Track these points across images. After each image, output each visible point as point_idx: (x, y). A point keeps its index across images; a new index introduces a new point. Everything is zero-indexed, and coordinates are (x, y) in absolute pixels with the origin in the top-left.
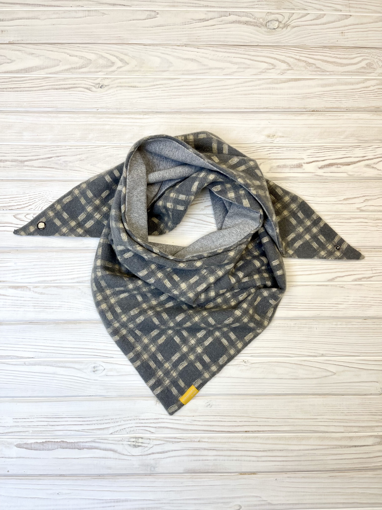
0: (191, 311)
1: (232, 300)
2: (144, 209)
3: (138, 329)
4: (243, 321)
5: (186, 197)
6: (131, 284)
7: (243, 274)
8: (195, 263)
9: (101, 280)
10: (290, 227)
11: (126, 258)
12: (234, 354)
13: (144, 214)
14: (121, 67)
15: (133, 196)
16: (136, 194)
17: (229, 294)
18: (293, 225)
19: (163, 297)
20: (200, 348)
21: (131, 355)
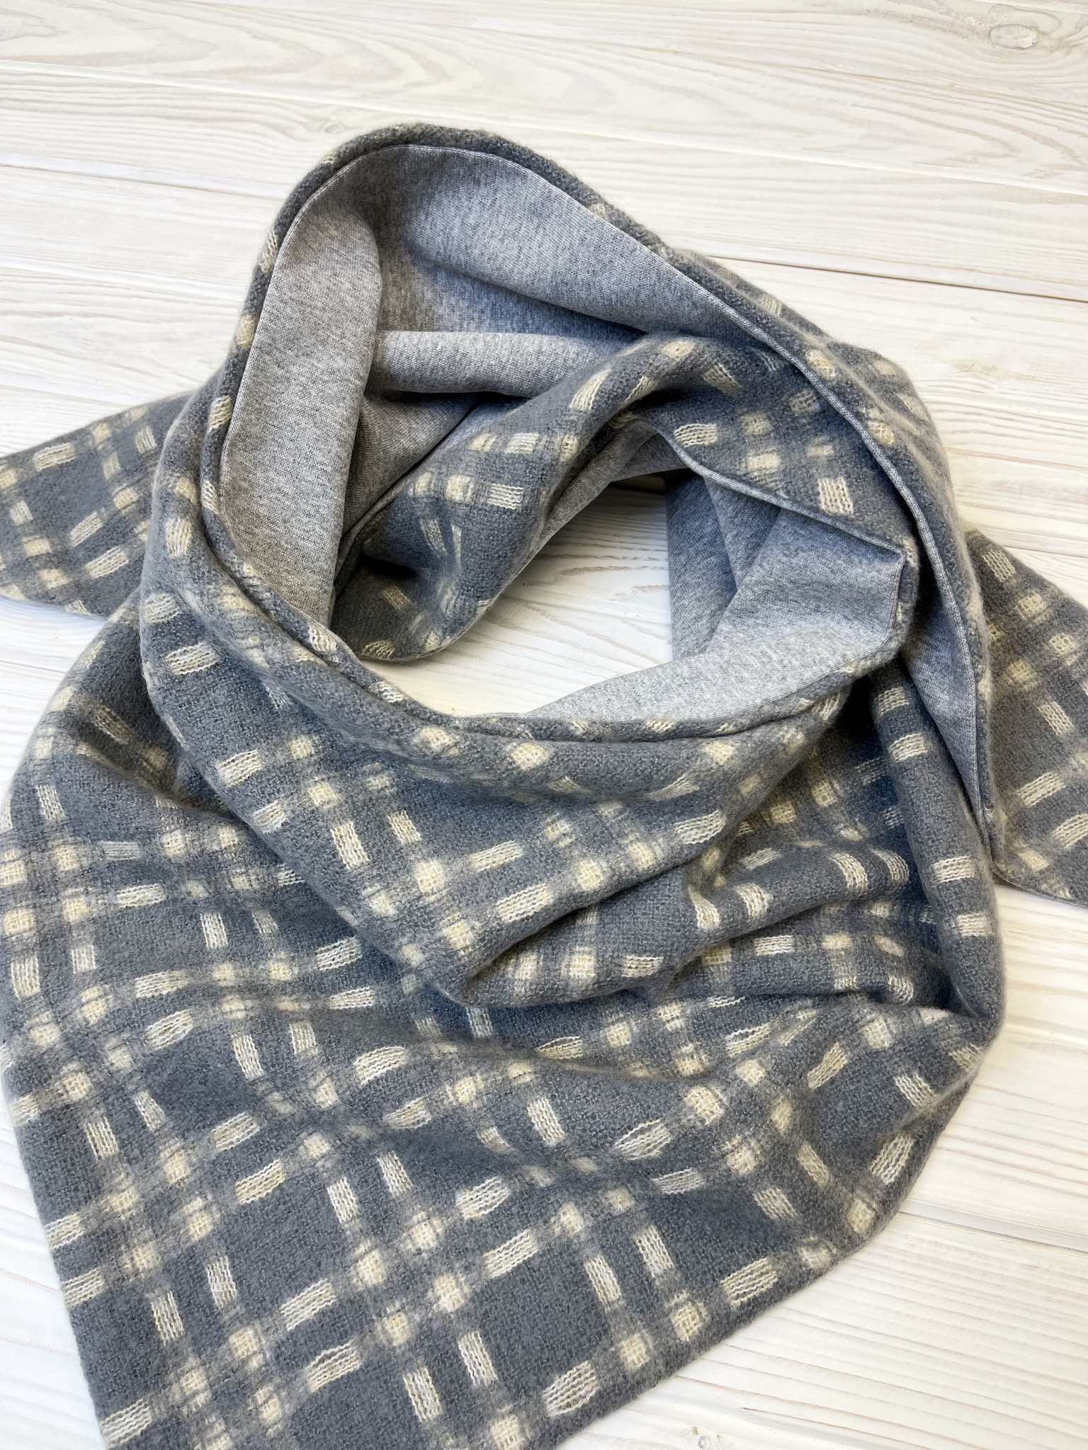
0: (450, 1049)
1: (689, 1048)
2: (329, 469)
3: (149, 1087)
4: (730, 1160)
5: (540, 440)
6: (178, 832)
7: (767, 897)
8: (509, 747)
9: (41, 783)
10: (1037, 743)
11: (177, 672)
12: (643, 1368)
13: (325, 494)
14: (420, 84)
15: (288, 379)
16: (302, 379)
17: (677, 1013)
18: (1053, 736)
19: (333, 952)
20: (458, 1284)
21: (72, 1226)
